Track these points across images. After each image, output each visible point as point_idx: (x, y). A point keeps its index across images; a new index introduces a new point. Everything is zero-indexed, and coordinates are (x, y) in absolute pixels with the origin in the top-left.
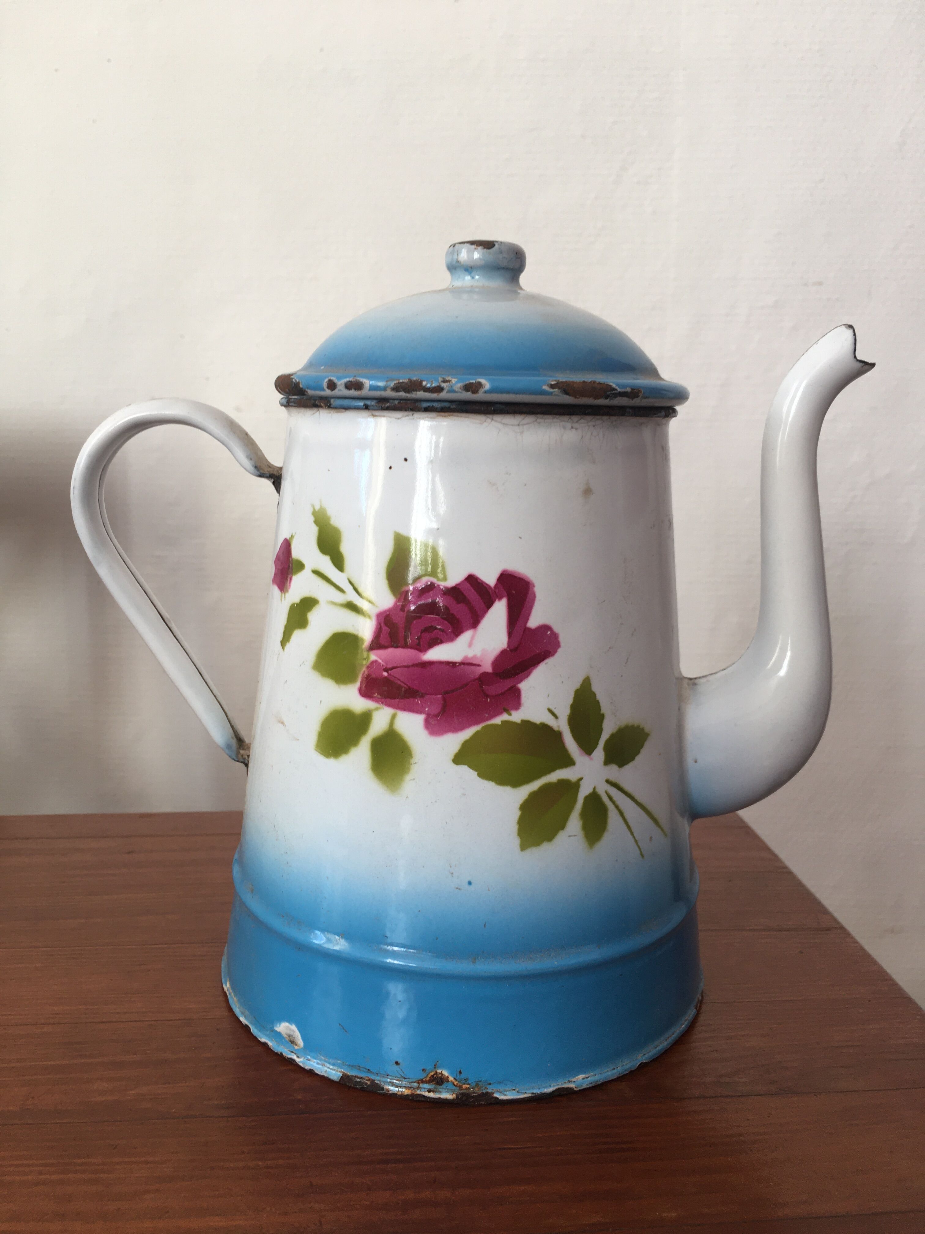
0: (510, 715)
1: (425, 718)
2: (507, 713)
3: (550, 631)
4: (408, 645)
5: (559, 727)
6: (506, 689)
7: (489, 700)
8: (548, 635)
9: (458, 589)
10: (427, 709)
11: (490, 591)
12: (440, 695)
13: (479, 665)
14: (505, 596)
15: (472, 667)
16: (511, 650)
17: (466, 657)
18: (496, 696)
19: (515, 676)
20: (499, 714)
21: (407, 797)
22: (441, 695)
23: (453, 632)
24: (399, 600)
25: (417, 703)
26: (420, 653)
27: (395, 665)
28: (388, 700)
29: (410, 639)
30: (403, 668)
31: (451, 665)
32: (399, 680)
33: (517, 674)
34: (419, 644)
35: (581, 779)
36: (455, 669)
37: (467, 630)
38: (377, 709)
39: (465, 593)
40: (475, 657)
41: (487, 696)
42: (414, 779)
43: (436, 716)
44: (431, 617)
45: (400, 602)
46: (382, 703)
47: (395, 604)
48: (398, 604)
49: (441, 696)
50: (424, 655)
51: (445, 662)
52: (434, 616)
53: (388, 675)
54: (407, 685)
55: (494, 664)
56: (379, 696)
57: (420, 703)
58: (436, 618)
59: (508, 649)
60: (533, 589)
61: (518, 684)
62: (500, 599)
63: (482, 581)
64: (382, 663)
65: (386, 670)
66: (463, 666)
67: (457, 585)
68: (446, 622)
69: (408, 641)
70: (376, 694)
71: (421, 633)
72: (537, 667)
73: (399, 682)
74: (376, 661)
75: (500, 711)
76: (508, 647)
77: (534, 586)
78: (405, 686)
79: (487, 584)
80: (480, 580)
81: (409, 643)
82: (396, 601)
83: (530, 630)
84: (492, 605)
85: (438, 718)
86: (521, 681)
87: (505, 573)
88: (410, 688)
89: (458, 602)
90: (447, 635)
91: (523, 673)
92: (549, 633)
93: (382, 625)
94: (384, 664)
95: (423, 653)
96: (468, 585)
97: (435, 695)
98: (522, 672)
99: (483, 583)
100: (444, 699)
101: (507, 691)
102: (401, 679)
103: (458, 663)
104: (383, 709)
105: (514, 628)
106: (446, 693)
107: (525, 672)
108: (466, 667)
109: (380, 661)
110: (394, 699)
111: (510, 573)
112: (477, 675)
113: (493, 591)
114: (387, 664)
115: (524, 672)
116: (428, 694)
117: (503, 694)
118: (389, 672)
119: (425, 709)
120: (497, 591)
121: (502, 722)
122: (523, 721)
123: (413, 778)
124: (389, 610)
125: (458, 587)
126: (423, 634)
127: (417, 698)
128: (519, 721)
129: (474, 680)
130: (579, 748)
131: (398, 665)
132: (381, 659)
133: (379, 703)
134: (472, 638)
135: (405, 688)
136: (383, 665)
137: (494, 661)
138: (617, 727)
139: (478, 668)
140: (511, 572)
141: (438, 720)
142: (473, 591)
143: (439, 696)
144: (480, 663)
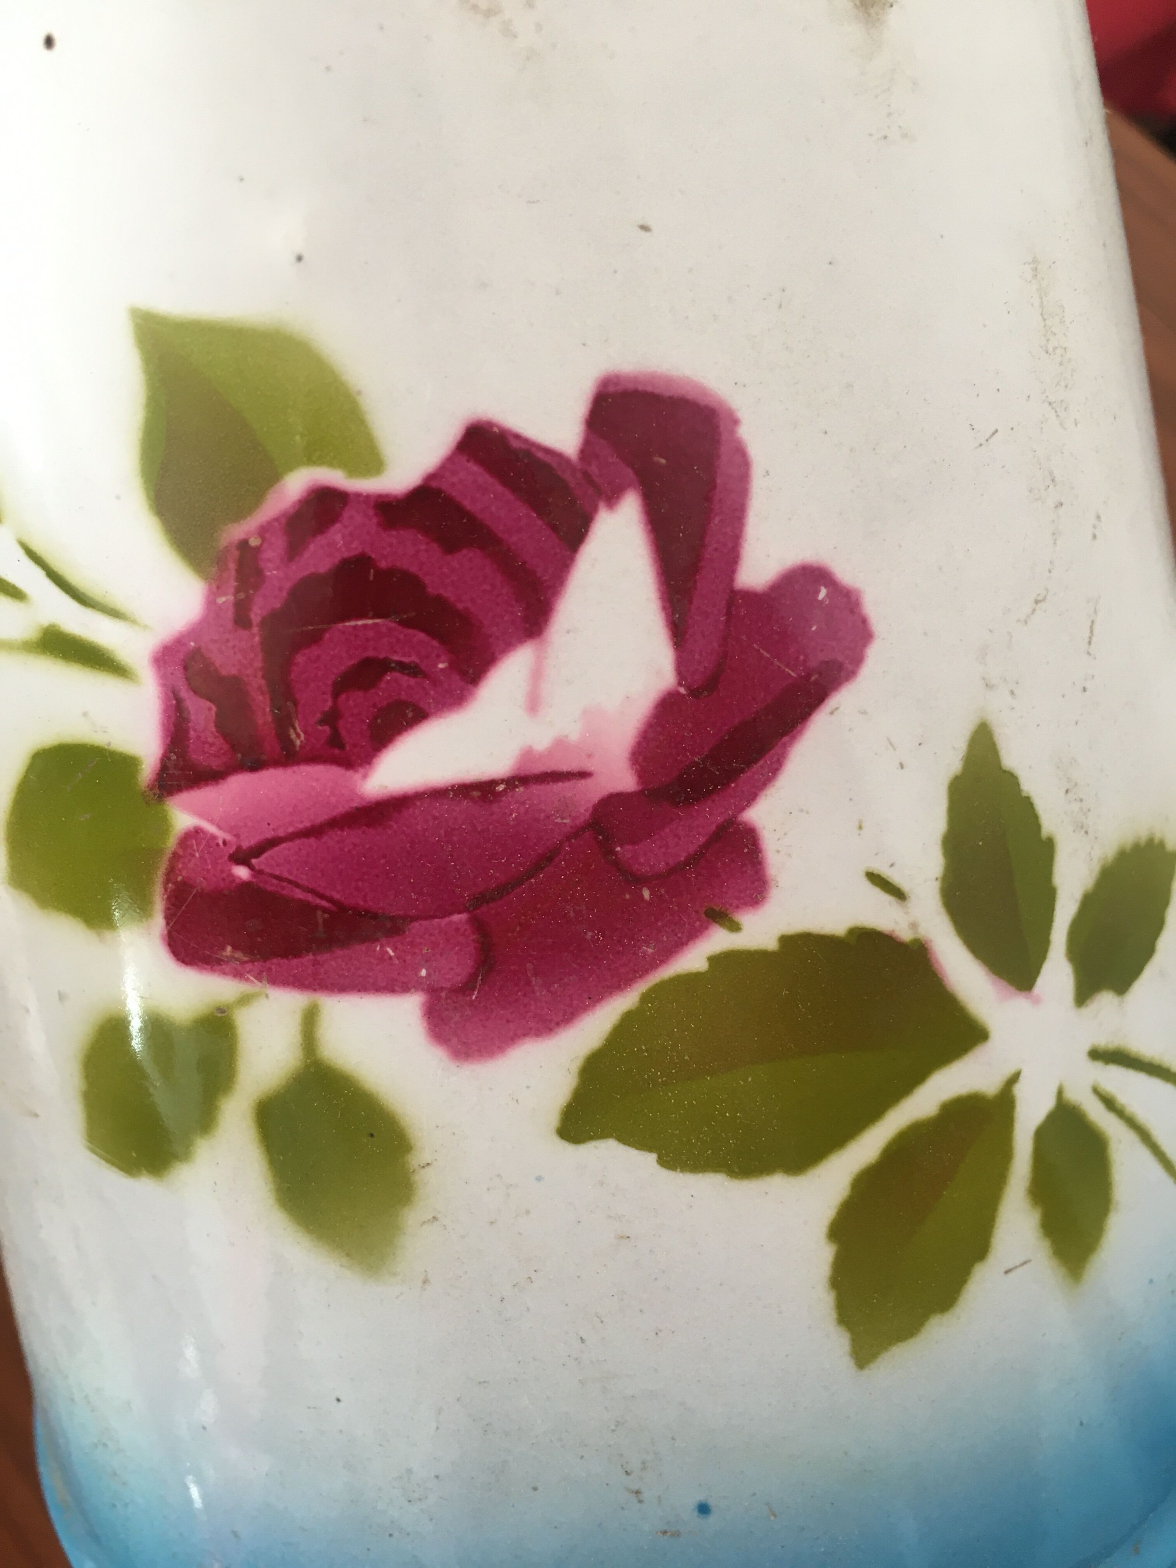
0: (735, 927)
1: (424, 1004)
2: (722, 925)
3: (825, 587)
4: (298, 749)
5: (914, 926)
6: (702, 840)
7: (646, 894)
8: (822, 602)
9: (439, 491)
10: (423, 973)
11: (567, 476)
12: (459, 913)
13: (583, 775)
14: (629, 485)
15: (559, 787)
16: (694, 692)
17: (527, 754)
18: (673, 870)
19: (726, 785)
20: (693, 934)
21: (426, 1281)
22: (465, 910)
23: (453, 666)
24: (218, 588)
25: (383, 958)
26: (350, 773)
27: (269, 834)
28: (275, 963)
29: (299, 730)
30: (298, 842)
31: (476, 794)
32: (298, 885)
33: (731, 775)
34: (335, 740)
35: (1015, 1078)
36: (495, 807)
37: (508, 646)
38: (245, 1000)
39: (467, 504)
40: (560, 744)
41: (640, 880)
42: (435, 1218)
43: (465, 988)
44: (355, 627)
45: (225, 594)
46: (259, 978)
47: (210, 602)
48: (221, 600)
49: (464, 917)
50: (365, 776)
51: (453, 786)
52: (370, 622)
53: (253, 876)
54: (329, 900)
55: (641, 759)
56: (239, 955)
57: (392, 953)
58: (376, 624)
59: (682, 690)
60: (732, 432)
61: (743, 809)
62: (612, 498)
63: (526, 441)
64: (221, 835)
65: (241, 857)
66: (522, 789)
67: (431, 477)
68: (422, 636)
69: (293, 736)
70: (229, 948)
71: (336, 696)
72: (800, 732)
73: (299, 894)
74: (195, 833)
75: (698, 924)
76: (680, 684)
77: (736, 422)
78: (324, 903)
79: (548, 451)
80: (517, 436)
81: (298, 743)
82: (210, 591)
83: (750, 597)
84: (587, 531)
85: (474, 997)
86: (751, 798)
87: (611, 389)
88: (341, 907)
89: (450, 546)
90: (435, 683)
91: (755, 767)
92: (823, 593)
93: (184, 693)
94: (228, 837)
95: (362, 771)
96: (474, 468)
97: (442, 917)
98: (750, 762)
99: (533, 449)
100: (479, 925)
101: (706, 846)
102: (303, 880)
103: (502, 781)
104: (267, 996)
105: (691, 602)
106: (481, 899)
107: (761, 762)
108: (536, 789)
109: (211, 829)
110: (298, 955)
111: (631, 386)
112: (582, 810)
113: (579, 475)
114: (237, 836)
115: (756, 761)
116: (414, 919)
117: (694, 859)
118: (254, 861)
119: (416, 974)
120: (594, 469)
121: (715, 960)
122: (787, 941)
123: (430, 1217)
124: (195, 631)
125: (434, 484)
126: (343, 697)
127: (377, 940)
128: (770, 943)
129: (577, 832)
130: (994, 976)
131: (281, 833)
132: (212, 821)
133: (247, 980)
134: (537, 675)
135: (325, 910)
136: (225, 843)
137: (639, 744)
138: (1096, 869)
139: (582, 783)
140: (635, 379)
141: (471, 1004)
142: (499, 488)
143: (456, 918)
144: (589, 766)
